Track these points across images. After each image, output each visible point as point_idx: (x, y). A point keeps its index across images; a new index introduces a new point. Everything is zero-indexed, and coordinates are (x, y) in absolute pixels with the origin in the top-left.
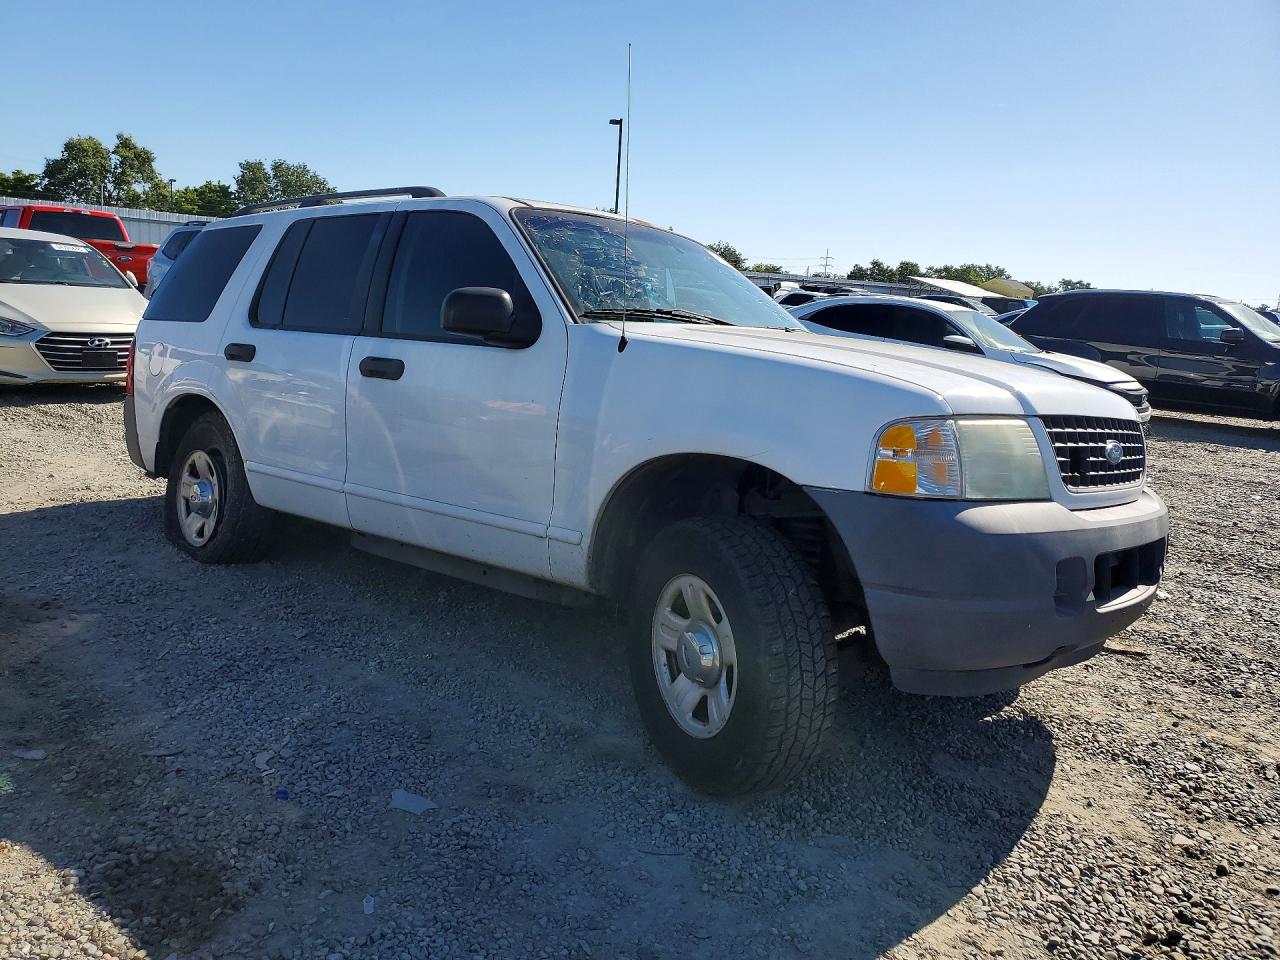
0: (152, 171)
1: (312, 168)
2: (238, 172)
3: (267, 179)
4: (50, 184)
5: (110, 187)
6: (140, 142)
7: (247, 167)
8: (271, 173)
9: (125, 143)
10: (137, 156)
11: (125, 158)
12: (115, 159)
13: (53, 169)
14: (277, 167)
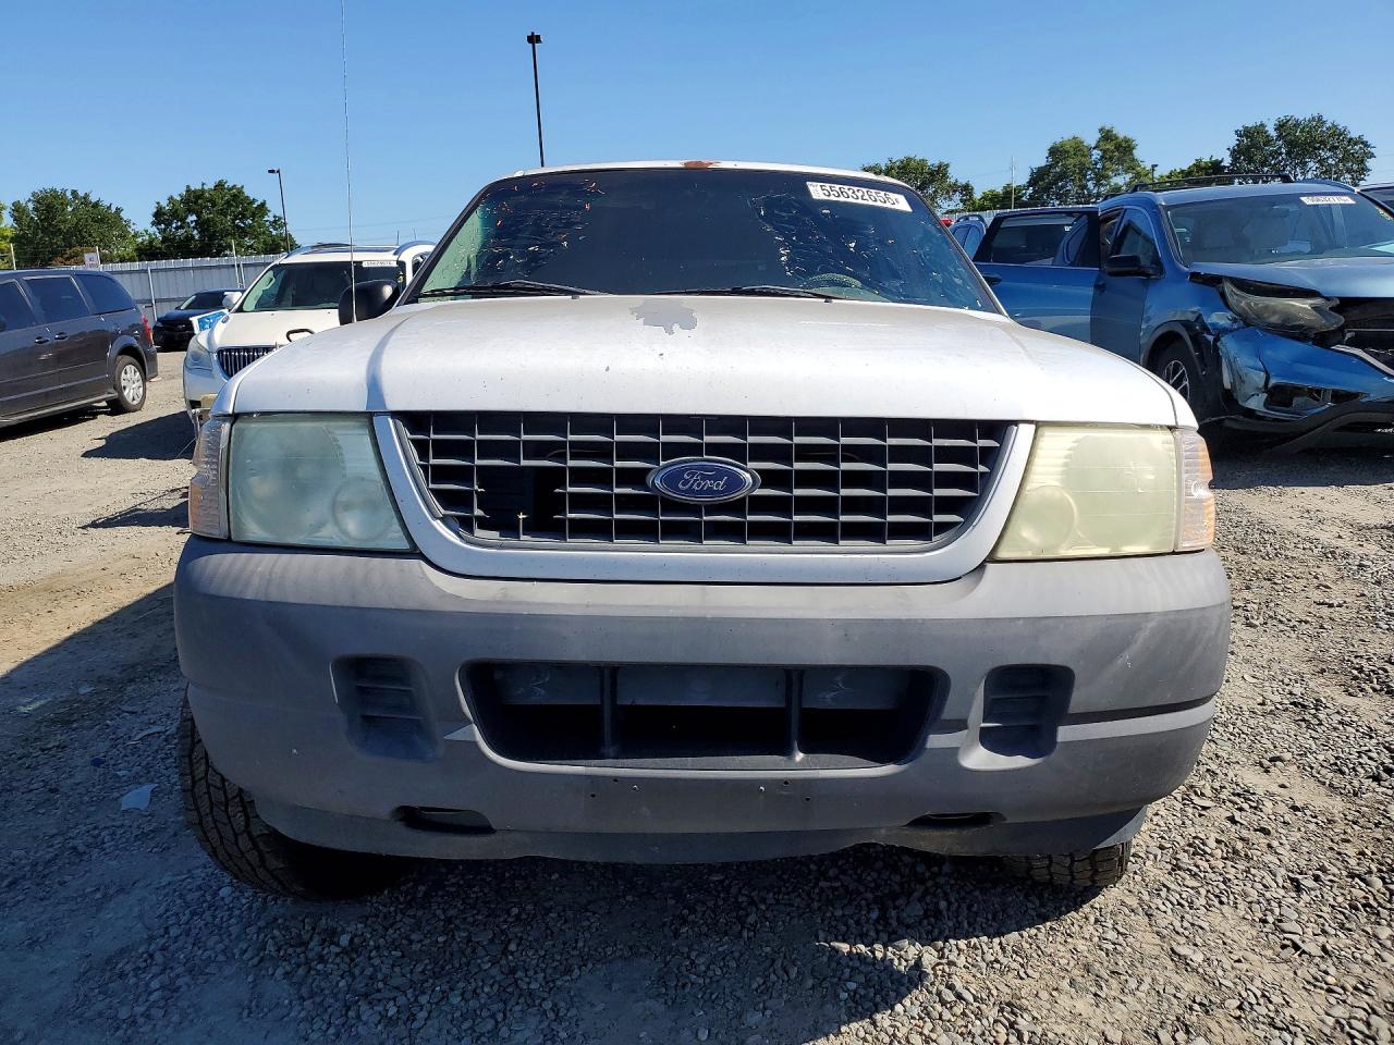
0: (1133, 160)
1: (1329, 119)
2: (1233, 141)
3: (1268, 142)
4: (1035, 192)
5: (1090, 185)
6: (1121, 132)
7: (1246, 133)
8: (1273, 134)
9: (1107, 136)
10: (1118, 147)
11: (1105, 151)
12: (1096, 154)
13: (1038, 177)
14: (1281, 127)
